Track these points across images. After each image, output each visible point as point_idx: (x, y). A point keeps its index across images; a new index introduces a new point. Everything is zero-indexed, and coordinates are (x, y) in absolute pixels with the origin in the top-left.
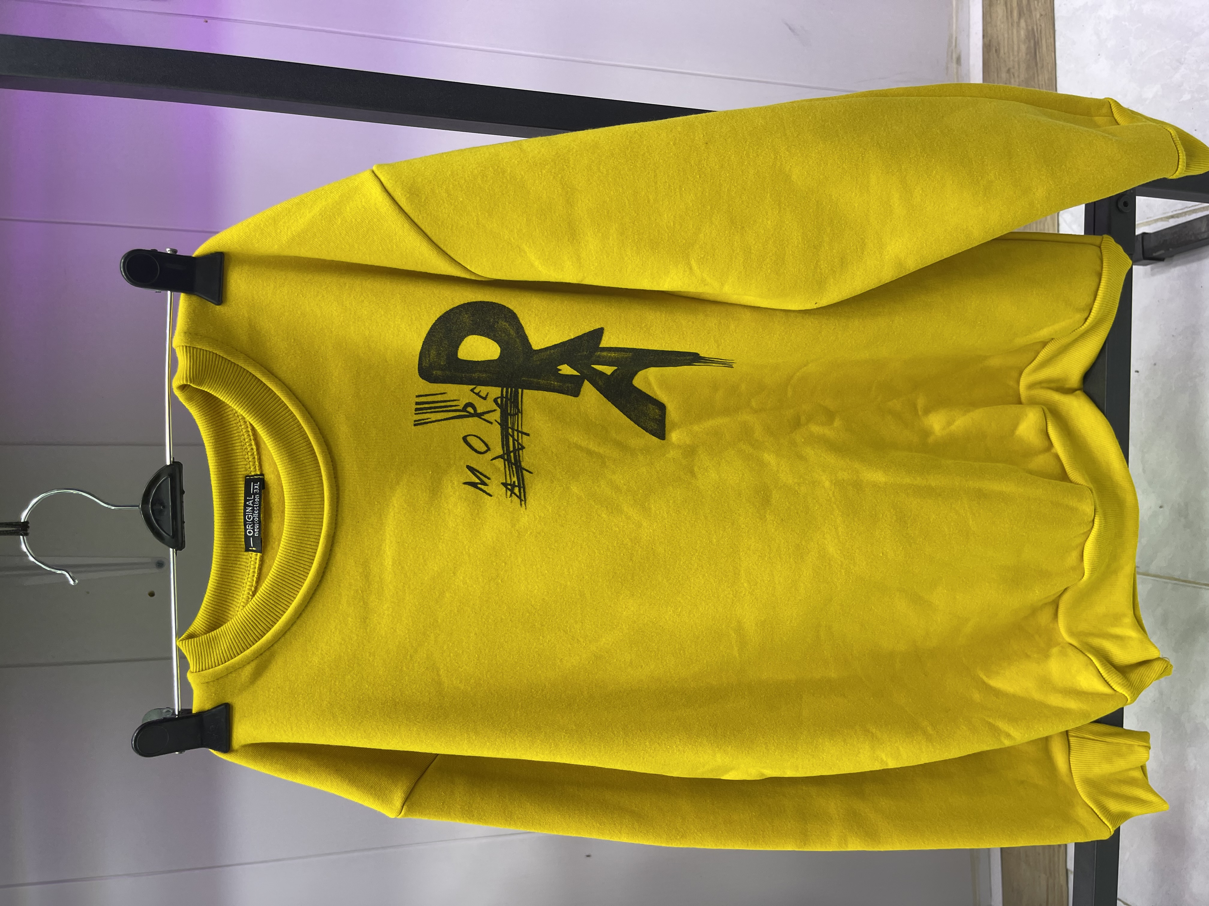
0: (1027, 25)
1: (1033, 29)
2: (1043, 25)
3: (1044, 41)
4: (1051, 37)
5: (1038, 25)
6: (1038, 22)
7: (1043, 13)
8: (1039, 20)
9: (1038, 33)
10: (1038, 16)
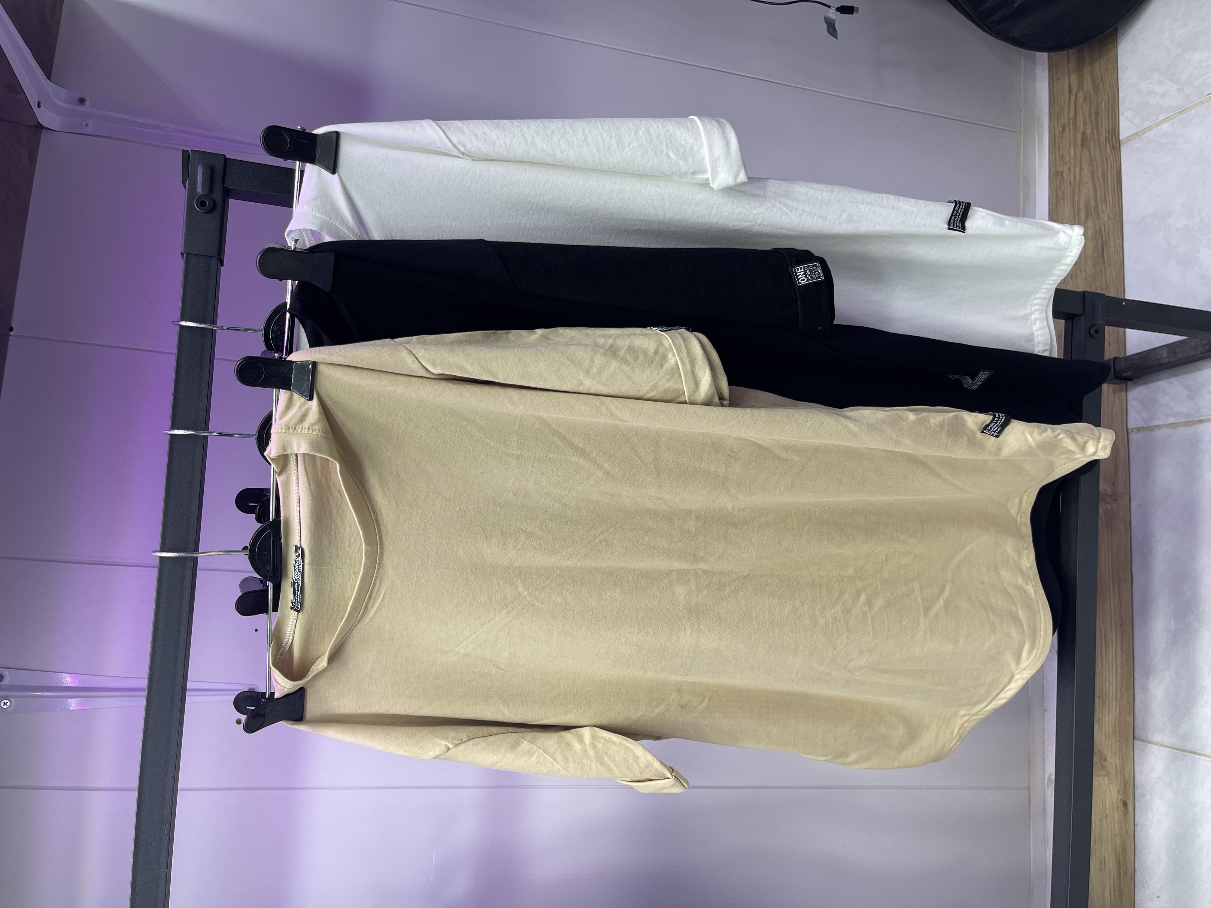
0: (1094, 226)
1: (1100, 230)
2: (1111, 227)
3: (1112, 243)
4: (1119, 238)
5: (1106, 226)
6: (1106, 224)
7: (1112, 217)
8: (1107, 221)
9: (1105, 234)
10: (1106, 218)
